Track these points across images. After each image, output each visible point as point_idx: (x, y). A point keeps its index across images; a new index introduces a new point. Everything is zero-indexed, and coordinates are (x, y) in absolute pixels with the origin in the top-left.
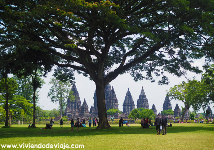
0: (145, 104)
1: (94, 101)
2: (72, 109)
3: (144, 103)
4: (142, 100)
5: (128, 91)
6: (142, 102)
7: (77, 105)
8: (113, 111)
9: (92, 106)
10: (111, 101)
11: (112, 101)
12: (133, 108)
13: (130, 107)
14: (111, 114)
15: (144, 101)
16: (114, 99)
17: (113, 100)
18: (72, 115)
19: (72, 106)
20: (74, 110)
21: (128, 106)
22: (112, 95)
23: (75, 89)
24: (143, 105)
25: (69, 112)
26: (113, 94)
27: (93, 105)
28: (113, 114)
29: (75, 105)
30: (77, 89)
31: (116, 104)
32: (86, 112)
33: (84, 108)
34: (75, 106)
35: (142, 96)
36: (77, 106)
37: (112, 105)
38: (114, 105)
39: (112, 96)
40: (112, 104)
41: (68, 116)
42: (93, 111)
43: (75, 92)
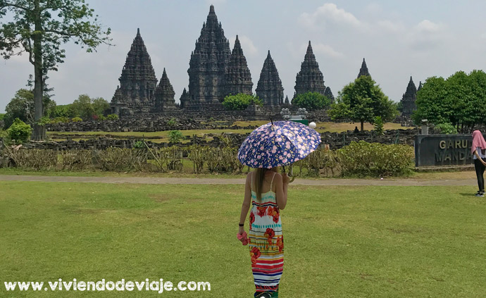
0: (316, 84)
1: (190, 80)
2: (134, 97)
3: (314, 82)
4: (308, 74)
5: (269, 56)
6: (309, 78)
7: (148, 86)
8: (241, 99)
9: (185, 90)
10: (232, 74)
11: (236, 75)
12: (280, 95)
13: (272, 95)
14: (235, 109)
15: (313, 78)
16: (241, 70)
17: (239, 73)
18: (131, 111)
19: (133, 89)
20: (137, 100)
21: (269, 91)
22: (236, 59)
23: (141, 49)
24: (312, 85)
25: (124, 105)
26: (239, 57)
27: (187, 90)
28: (240, 107)
29: (142, 87)
30: (145, 49)
31: (246, 82)
32: (167, 105)
33: (162, 94)
34: (141, 90)
35: (308, 64)
36: (147, 90)
37: (237, 84)
38: (242, 84)
39: (236, 62)
40: (237, 81)
41: (120, 115)
42: (187, 103)
43: (141, 56)
